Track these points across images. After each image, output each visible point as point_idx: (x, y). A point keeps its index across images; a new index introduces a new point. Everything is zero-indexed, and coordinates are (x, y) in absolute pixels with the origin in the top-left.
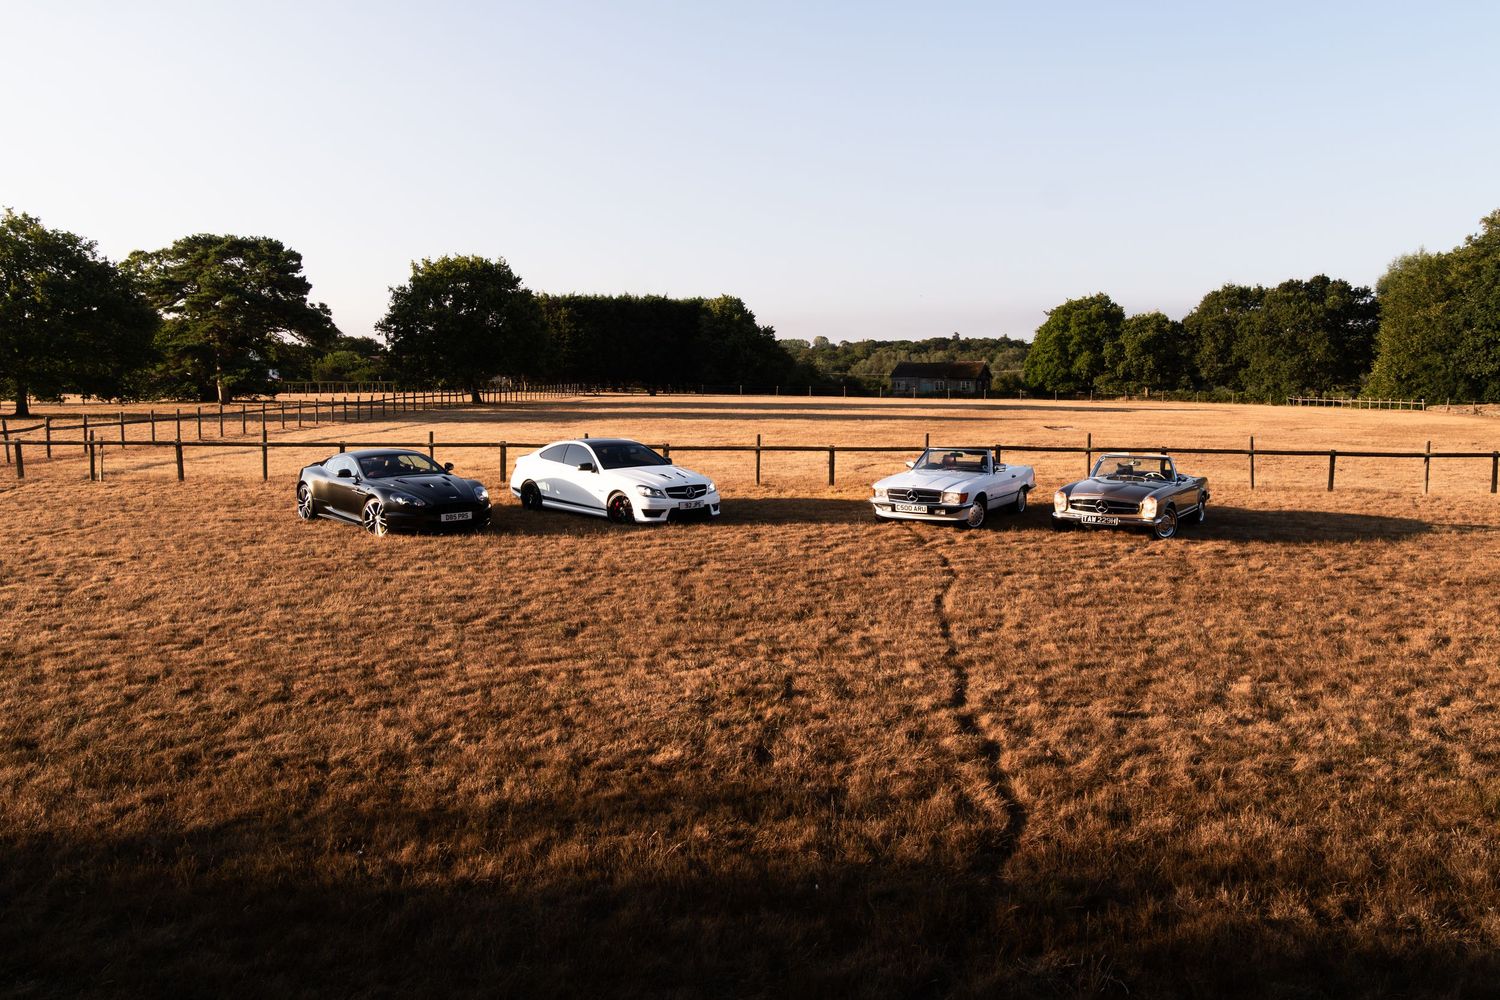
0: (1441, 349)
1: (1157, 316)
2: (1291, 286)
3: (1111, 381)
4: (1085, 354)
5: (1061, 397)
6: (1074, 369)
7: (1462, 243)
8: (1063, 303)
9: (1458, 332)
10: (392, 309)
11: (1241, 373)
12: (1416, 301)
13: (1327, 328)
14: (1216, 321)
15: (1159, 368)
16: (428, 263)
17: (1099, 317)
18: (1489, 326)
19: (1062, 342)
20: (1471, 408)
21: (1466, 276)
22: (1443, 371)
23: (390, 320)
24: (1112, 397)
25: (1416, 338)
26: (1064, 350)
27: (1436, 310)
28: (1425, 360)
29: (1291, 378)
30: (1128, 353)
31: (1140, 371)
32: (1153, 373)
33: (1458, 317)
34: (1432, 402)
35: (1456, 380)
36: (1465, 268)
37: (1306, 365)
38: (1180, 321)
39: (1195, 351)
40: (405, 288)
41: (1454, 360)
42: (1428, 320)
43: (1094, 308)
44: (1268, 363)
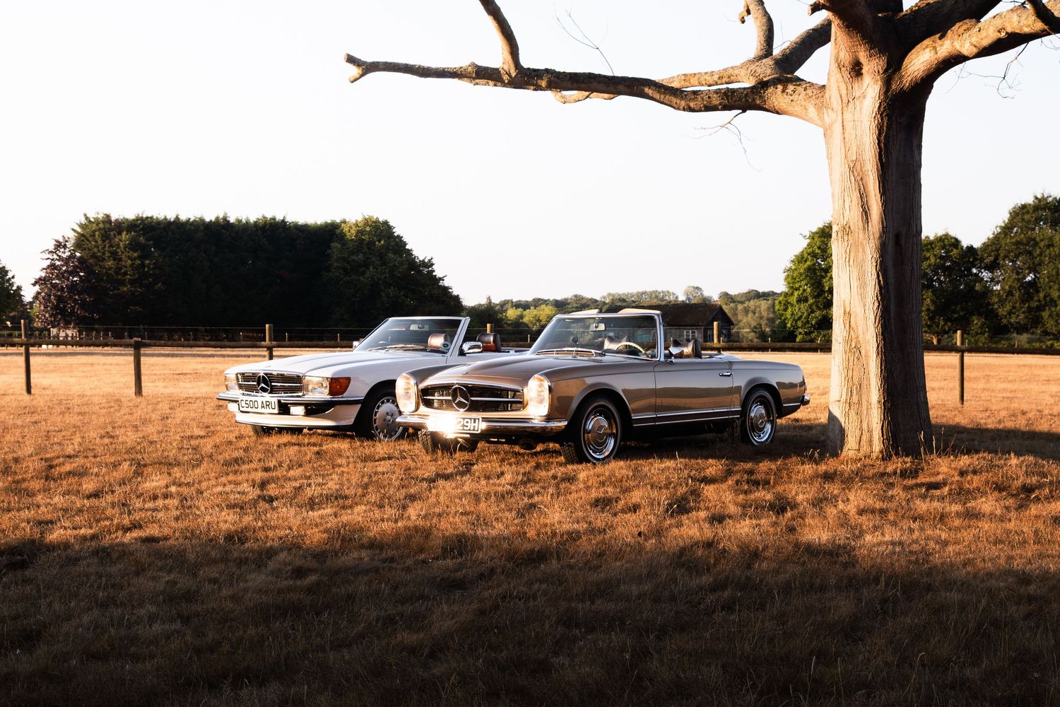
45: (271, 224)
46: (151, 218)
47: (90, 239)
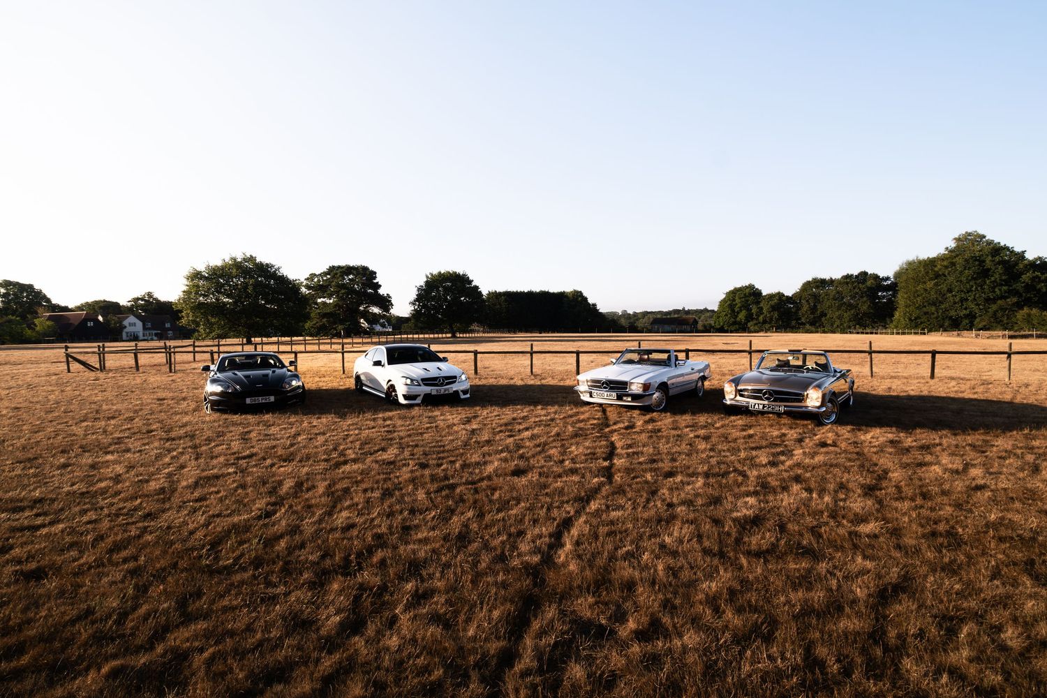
0: (934, 304)
1: (779, 293)
2: (848, 277)
3: (756, 324)
4: (744, 311)
5: (731, 332)
6: (738, 319)
7: (942, 251)
8: (732, 289)
9: (945, 295)
10: (417, 295)
11: (823, 319)
12: (917, 280)
13: (868, 296)
14: (809, 295)
15: (780, 318)
16: (432, 275)
17: (750, 294)
18: (962, 291)
19: (732, 307)
20: (955, 333)
21: (946, 267)
22: (935, 316)
23: (417, 300)
24: (758, 332)
25: (919, 299)
26: (733, 311)
27: (930, 284)
28: (925, 309)
29: (850, 321)
30: (765, 311)
31: (771, 319)
32: (777, 320)
33: (944, 287)
34: (930, 331)
35: (943, 319)
36: (945, 263)
37: (858, 314)
38: (790, 295)
39: (798, 309)
40: (422, 286)
41: (942, 309)
42: (926, 290)
43: (747, 291)
44: (837, 313)
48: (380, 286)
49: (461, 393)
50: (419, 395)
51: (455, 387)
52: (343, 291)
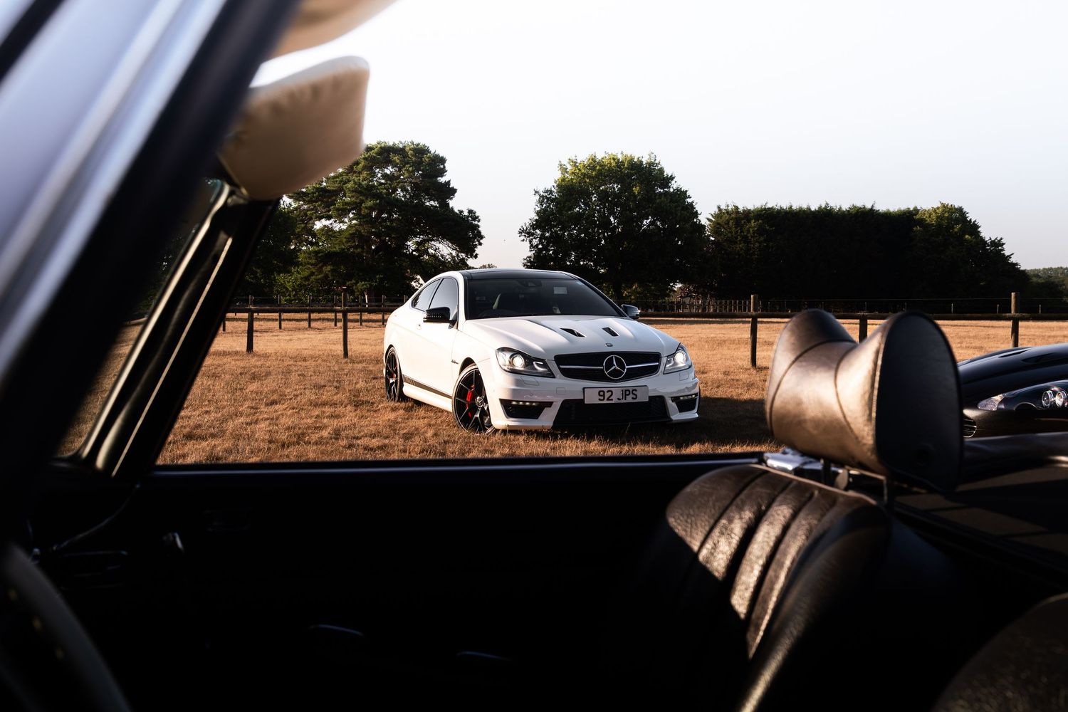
10: (538, 213)
16: (576, 164)
23: (537, 224)
40: (551, 191)
45: (862, 212)
46: (772, 208)
47: (726, 226)
48: (454, 191)
49: (672, 406)
50: (549, 404)
51: (654, 385)
52: (370, 203)
